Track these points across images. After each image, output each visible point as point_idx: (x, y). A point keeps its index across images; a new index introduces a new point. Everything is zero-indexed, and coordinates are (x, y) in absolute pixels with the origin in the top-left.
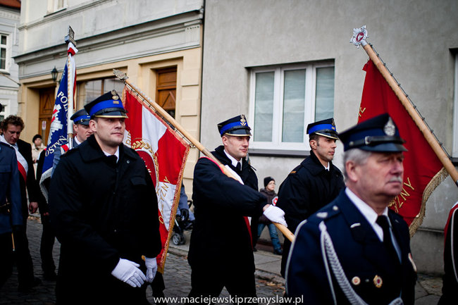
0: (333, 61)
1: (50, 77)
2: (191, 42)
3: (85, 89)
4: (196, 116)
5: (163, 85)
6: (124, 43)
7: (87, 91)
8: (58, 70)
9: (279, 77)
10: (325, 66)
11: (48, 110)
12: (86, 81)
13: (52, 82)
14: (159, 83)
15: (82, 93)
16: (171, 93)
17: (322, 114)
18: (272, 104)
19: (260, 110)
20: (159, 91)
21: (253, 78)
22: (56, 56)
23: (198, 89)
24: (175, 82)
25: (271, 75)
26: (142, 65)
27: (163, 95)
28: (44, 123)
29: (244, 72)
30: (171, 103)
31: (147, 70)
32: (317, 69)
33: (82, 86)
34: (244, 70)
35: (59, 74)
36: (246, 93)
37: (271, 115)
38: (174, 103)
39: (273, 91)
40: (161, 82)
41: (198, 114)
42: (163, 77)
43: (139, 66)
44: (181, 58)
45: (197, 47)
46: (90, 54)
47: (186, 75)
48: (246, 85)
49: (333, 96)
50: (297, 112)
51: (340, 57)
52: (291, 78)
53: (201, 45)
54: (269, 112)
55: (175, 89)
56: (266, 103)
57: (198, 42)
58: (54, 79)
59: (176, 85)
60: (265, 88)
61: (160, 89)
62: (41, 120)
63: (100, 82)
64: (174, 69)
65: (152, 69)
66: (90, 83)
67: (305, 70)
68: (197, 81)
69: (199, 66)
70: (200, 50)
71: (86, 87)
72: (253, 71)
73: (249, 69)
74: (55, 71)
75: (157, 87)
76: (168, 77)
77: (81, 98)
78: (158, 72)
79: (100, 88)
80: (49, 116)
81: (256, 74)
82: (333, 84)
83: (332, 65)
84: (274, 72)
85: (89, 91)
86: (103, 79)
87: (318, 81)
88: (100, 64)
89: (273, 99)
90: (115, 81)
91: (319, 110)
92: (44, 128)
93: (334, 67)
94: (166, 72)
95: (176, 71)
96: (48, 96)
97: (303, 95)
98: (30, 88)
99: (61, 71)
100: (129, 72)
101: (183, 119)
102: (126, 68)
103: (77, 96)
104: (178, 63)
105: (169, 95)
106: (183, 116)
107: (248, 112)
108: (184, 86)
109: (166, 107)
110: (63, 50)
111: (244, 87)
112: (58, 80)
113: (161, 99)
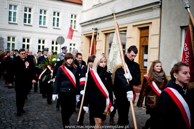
2: (156, 15)
3: (109, 37)
4: (157, 48)
5: (143, 35)
6: (126, 17)
8: (98, 28)
12: (109, 33)
14: (141, 34)
16: (146, 38)
20: (141, 37)
21: (184, 31)
22: (97, 23)
23: (158, 36)
24: (148, 33)
26: (134, 26)
27: (143, 39)
29: (179, 29)
30: (146, 42)
31: (136, 28)
33: (108, 35)
35: (98, 30)
36: (180, 38)
40: (142, 33)
41: (157, 46)
42: (143, 31)
43: (132, 27)
44: (151, 23)
45: (158, 18)
46: (111, 21)
47: (153, 30)
48: (180, 34)
53: (160, 17)
55: (148, 36)
57: (159, 15)
58: (96, 33)
59: (148, 35)
61: (141, 36)
64: (147, 28)
65: (138, 28)
66: (111, 34)
68: (158, 33)
69: (159, 26)
70: (159, 20)
73: (182, 27)
74: (96, 29)
75: (140, 36)
76: (145, 31)
77: (107, 40)
78: (141, 29)
81: (185, 29)
94: (144, 29)
95: (149, 29)
98: (87, 37)
99: (99, 29)
100: (128, 29)
101: (152, 49)
102: (127, 27)
103: (106, 40)
104: (150, 25)
105: (146, 39)
106: (151, 48)
107: (181, 47)
108: (152, 35)
109: (144, 44)
110: (100, 20)
111: (179, 35)
112: (98, 33)
113: (142, 41)
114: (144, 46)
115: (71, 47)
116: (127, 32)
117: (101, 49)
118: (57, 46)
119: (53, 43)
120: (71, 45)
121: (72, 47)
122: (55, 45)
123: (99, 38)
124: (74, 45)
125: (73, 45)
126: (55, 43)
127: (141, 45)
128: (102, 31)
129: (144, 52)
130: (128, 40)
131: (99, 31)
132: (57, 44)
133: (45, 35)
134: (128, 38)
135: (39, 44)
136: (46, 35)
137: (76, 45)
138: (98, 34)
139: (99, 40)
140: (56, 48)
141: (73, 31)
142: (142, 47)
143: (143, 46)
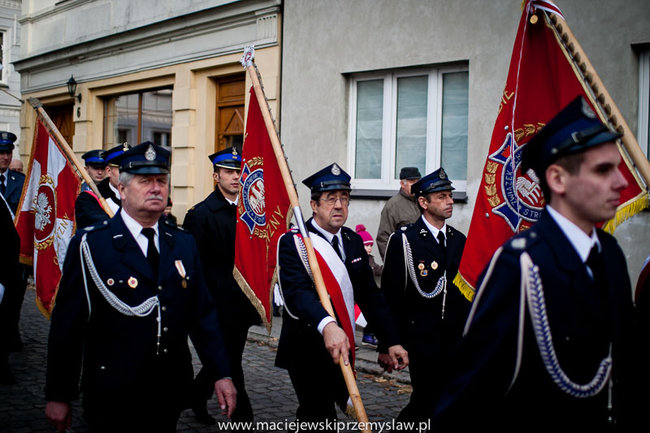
0: (466, 63)
1: (66, 90)
2: (264, 38)
3: (115, 107)
5: (225, 100)
7: (118, 109)
8: (76, 80)
9: (390, 87)
10: (455, 70)
12: (116, 96)
13: (68, 98)
14: (220, 98)
15: (111, 113)
16: (237, 110)
17: (451, 139)
18: (382, 125)
19: (363, 134)
20: (220, 109)
21: (353, 89)
22: (74, 60)
23: (276, 105)
24: (243, 95)
25: (379, 84)
26: (195, 72)
27: (227, 114)
29: (340, 80)
30: (238, 125)
31: (203, 80)
32: (444, 76)
33: (111, 103)
34: (340, 78)
35: (78, 86)
37: (379, 141)
38: (241, 126)
39: (382, 106)
40: (223, 95)
42: (225, 88)
43: (190, 74)
45: (273, 45)
46: (121, 56)
48: (343, 97)
49: (467, 114)
50: (416, 136)
51: (476, 58)
52: (407, 89)
53: (279, 41)
54: (377, 138)
55: (243, 106)
56: (372, 124)
57: (275, 38)
58: (72, 93)
59: (244, 100)
60: (371, 104)
61: (222, 105)
63: (137, 96)
64: (240, 77)
65: (211, 78)
66: (123, 99)
67: (427, 76)
68: (274, 94)
69: (276, 73)
70: (277, 49)
71: (117, 104)
72: (353, 78)
73: (348, 77)
74: (72, 82)
75: (217, 103)
76: (233, 88)
77: (111, 119)
78: (219, 81)
79: (137, 106)
81: (358, 83)
82: (467, 96)
83: (465, 70)
84: (382, 81)
85: (121, 110)
86: (141, 92)
87: (447, 92)
88: (136, 72)
89: (381, 118)
90: (157, 95)
91: (447, 134)
93: (467, 72)
94: (230, 82)
95: (244, 80)
96: (64, 118)
97: (424, 113)
99: (81, 82)
100: (176, 82)
102: (173, 76)
103: (105, 118)
105: (235, 113)
107: (346, 137)
109: (231, 131)
110: (83, 51)
111: (340, 101)
112: (77, 94)
113: (223, 120)
114: (231, 138)
116: (175, 93)
123: (81, 111)
127: (223, 132)
128: (92, 90)
130: (177, 117)
131: (83, 89)
134: (177, 111)
138: (80, 97)
139: (83, 118)
142: (225, 140)
143: (227, 137)
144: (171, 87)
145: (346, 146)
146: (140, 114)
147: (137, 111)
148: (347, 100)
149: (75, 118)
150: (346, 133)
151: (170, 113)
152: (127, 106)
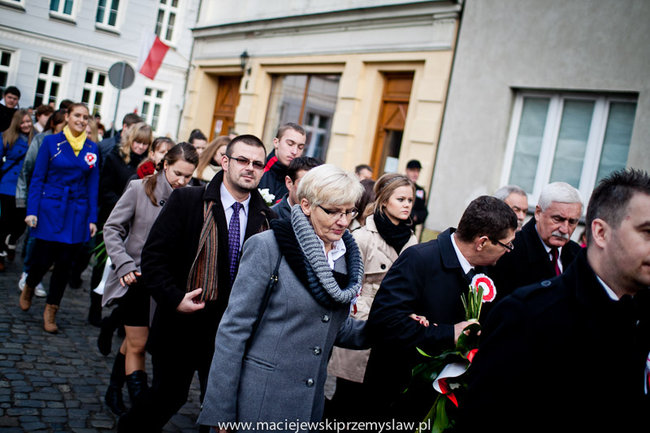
0: (635, 95)
1: (238, 62)
2: (440, 41)
4: (431, 144)
5: (391, 95)
7: (284, 87)
8: (249, 54)
9: (556, 108)
10: (623, 101)
11: (228, 106)
12: (284, 75)
13: (238, 70)
14: (386, 92)
15: (278, 89)
16: (401, 107)
17: (609, 167)
18: (541, 143)
19: (522, 149)
20: (385, 102)
21: (519, 103)
22: (249, 35)
23: (439, 108)
24: (409, 92)
25: (545, 103)
26: (366, 63)
27: (391, 109)
28: (220, 123)
29: (508, 94)
30: (399, 121)
31: (373, 72)
32: (611, 104)
33: (279, 80)
34: (508, 91)
35: (250, 60)
37: (536, 159)
38: (403, 122)
39: (544, 125)
40: (390, 90)
41: (432, 137)
42: (392, 84)
43: (361, 65)
44: (422, 62)
45: (446, 49)
46: (296, 38)
47: (426, 86)
49: (629, 144)
50: (572, 159)
51: (646, 92)
52: (571, 110)
53: (453, 47)
54: (534, 154)
55: (406, 103)
56: (532, 140)
57: (450, 43)
58: (243, 66)
59: (409, 98)
60: (533, 119)
61: (388, 100)
62: (215, 118)
63: (305, 78)
64: (409, 76)
65: (380, 71)
66: (290, 79)
67: (594, 102)
68: (440, 96)
69: (446, 76)
70: (449, 55)
71: (284, 82)
72: (521, 93)
73: (516, 91)
74: (245, 56)
75: (383, 97)
76: (401, 85)
77: (276, 96)
78: (388, 76)
79: (304, 86)
80: (227, 115)
81: (526, 100)
82: (632, 127)
83: (634, 101)
84: (548, 100)
85: (287, 89)
86: (310, 75)
87: (611, 120)
88: (309, 55)
89: (542, 135)
91: (606, 162)
92: (218, 129)
93: (636, 104)
94: (398, 78)
95: (413, 79)
96: (230, 87)
97: (585, 136)
98: (210, 75)
99: (254, 57)
100: (346, 71)
101: (413, 145)
102: (343, 64)
103: (271, 94)
104: (417, 69)
105: (398, 110)
106: (414, 142)
108: (421, 101)
109: (393, 126)
110: (260, 27)
111: (503, 114)
112: (247, 67)
113: (386, 114)
114: (391, 132)
115: (147, 98)
116: (343, 80)
117: (251, 122)
118: (100, 89)
119: (89, 78)
120: (148, 91)
121: (152, 99)
122: (94, 87)
123: (249, 84)
124: (160, 94)
125: (154, 93)
126: (96, 78)
127: (384, 126)
128: (263, 65)
129: (387, 151)
130: (342, 104)
131: (253, 64)
132: (101, 82)
133: (66, 49)
134: (344, 98)
135: (43, 76)
136: (71, 50)
137: (164, 95)
138: (250, 71)
139: (249, 91)
140: (99, 97)
141: (166, 48)
142: (384, 135)
143: (387, 131)
144: (340, 74)
145: (503, 158)
146: (306, 95)
147: (303, 91)
148: (511, 112)
149: (242, 89)
150: (505, 145)
151: (334, 99)
152: (294, 86)
